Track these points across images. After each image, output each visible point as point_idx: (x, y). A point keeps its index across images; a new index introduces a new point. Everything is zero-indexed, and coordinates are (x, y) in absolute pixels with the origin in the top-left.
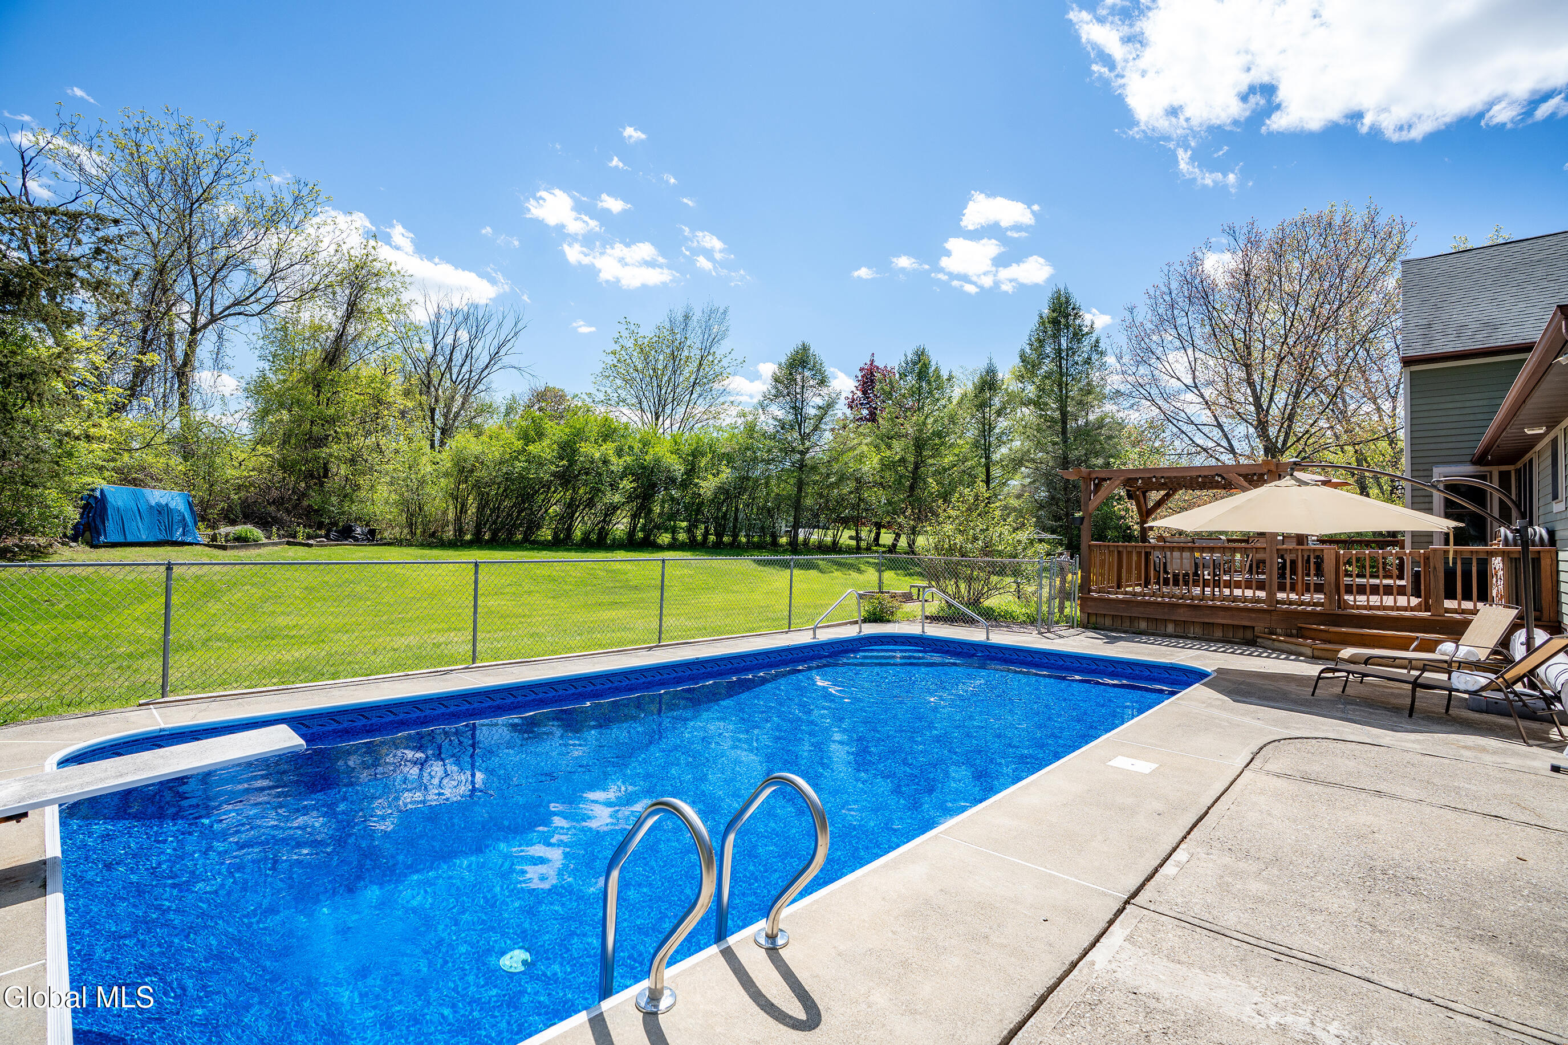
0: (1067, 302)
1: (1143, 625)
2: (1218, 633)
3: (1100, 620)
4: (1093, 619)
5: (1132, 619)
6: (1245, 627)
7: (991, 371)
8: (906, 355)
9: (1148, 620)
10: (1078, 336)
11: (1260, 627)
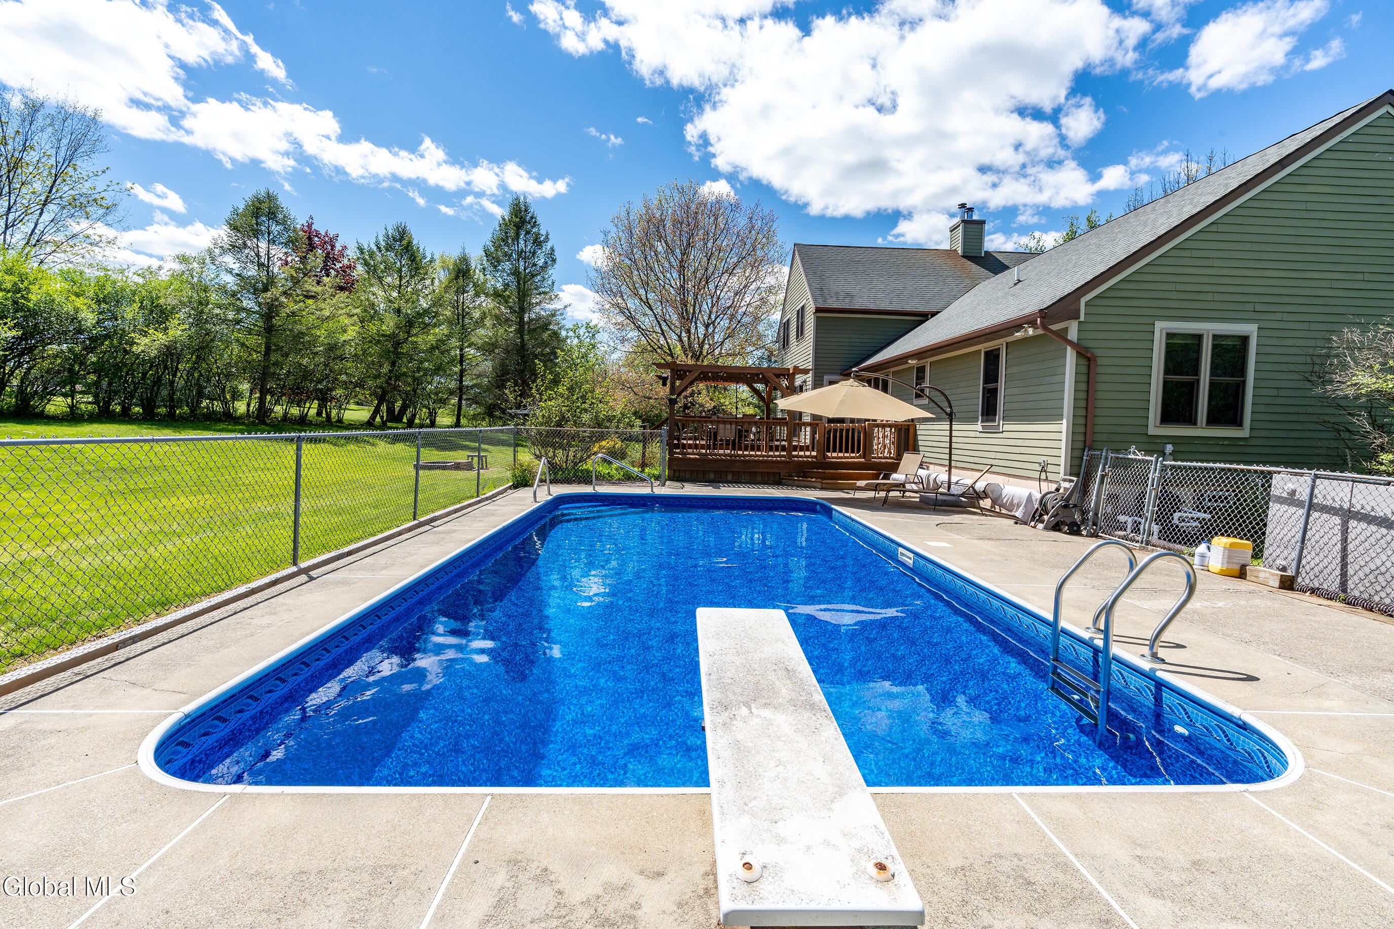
0: (526, 210)
1: (712, 476)
2: (759, 479)
3: (682, 474)
4: (677, 474)
5: (704, 472)
6: (774, 473)
7: (464, 260)
8: (386, 229)
9: (715, 472)
10: (538, 242)
11: (783, 473)
